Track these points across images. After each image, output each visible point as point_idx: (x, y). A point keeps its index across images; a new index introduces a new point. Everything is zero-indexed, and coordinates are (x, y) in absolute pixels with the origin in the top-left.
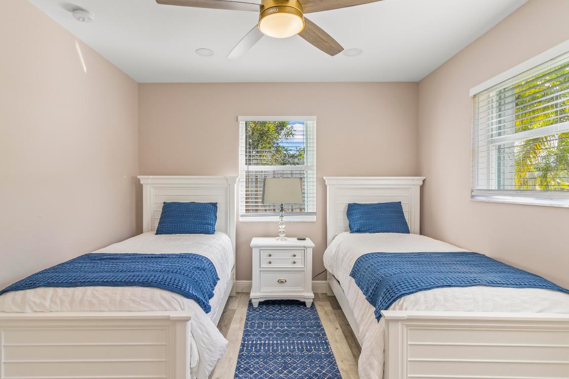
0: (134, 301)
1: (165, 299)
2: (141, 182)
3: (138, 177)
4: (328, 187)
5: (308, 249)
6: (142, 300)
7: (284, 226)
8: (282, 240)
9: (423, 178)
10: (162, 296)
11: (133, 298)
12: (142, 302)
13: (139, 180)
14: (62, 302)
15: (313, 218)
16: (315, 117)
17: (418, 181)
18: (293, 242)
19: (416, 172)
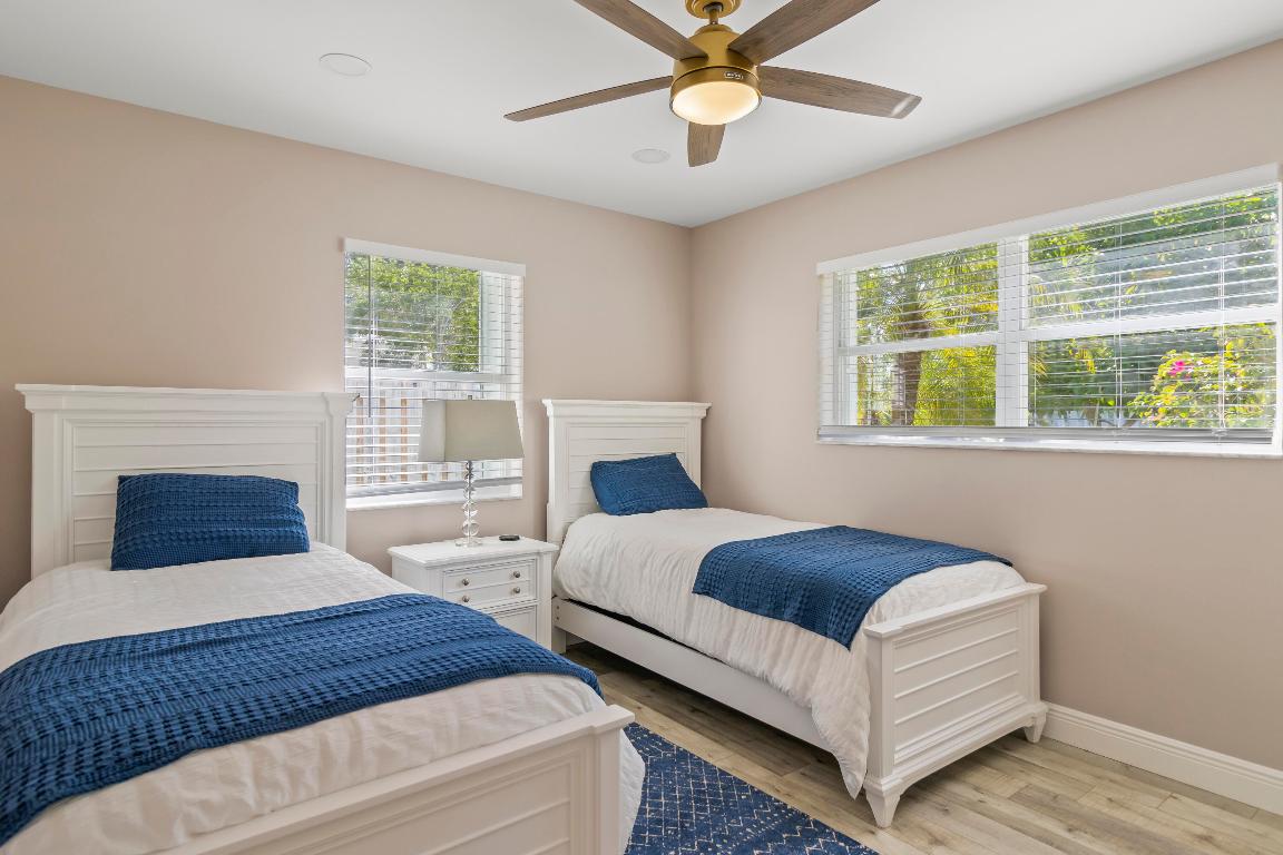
0: (492, 717)
1: (554, 694)
2: (29, 406)
3: (19, 387)
4: (552, 421)
5: (545, 557)
6: (512, 710)
7: (474, 513)
8: (469, 545)
9: (708, 405)
10: (548, 690)
11: (489, 710)
12: (510, 714)
13: (21, 398)
14: (295, 776)
15: (516, 490)
16: (522, 267)
17: (697, 410)
18: (493, 546)
19: (691, 394)
